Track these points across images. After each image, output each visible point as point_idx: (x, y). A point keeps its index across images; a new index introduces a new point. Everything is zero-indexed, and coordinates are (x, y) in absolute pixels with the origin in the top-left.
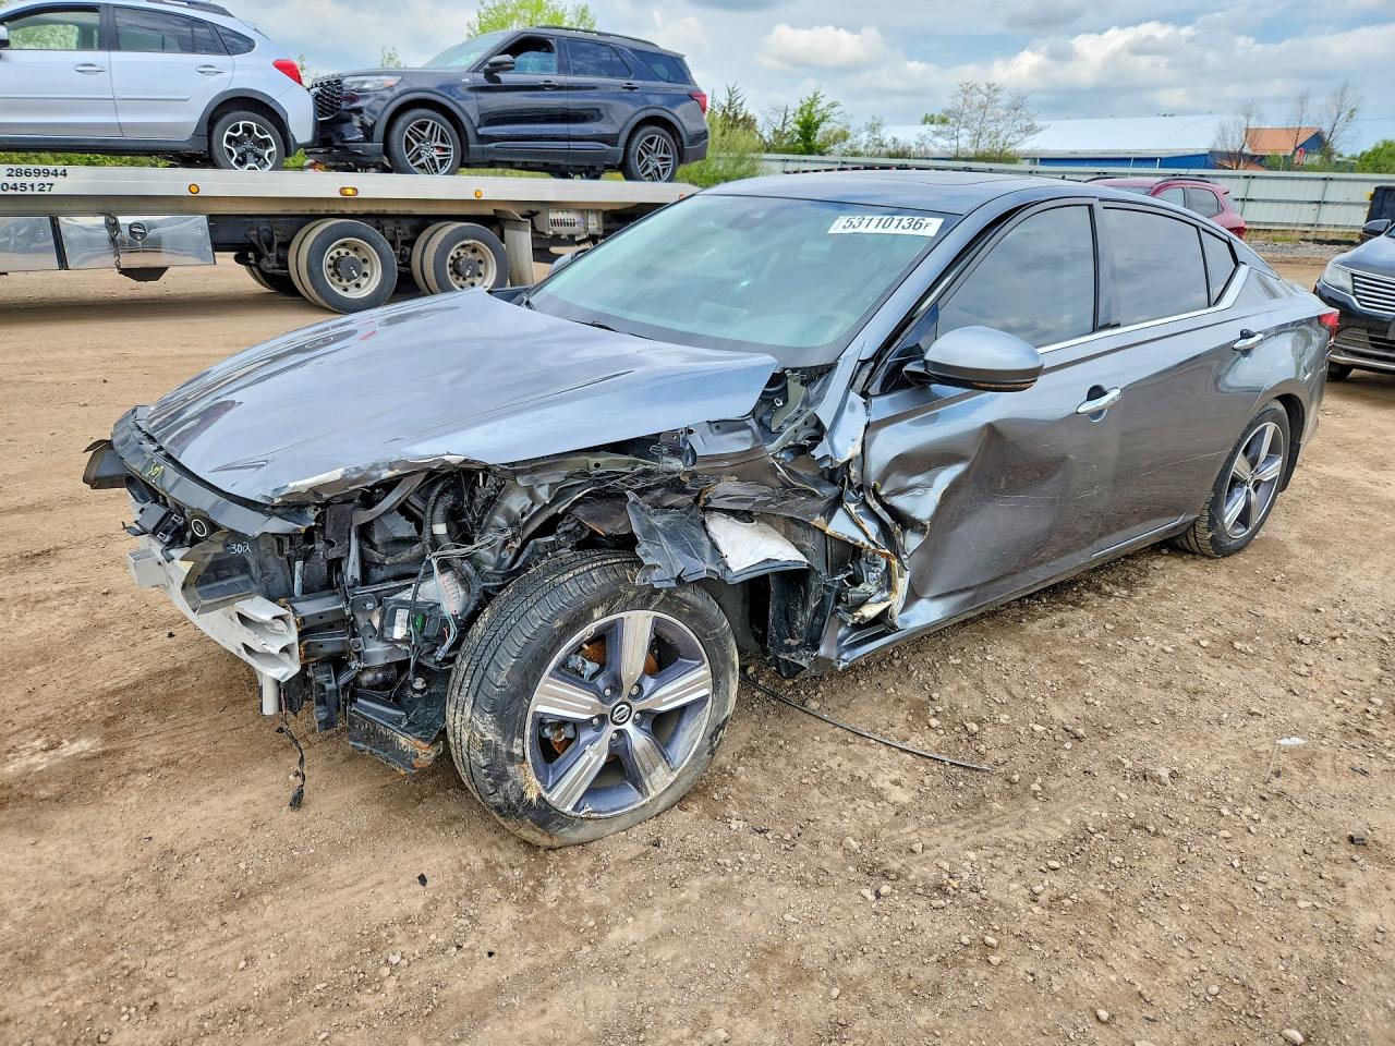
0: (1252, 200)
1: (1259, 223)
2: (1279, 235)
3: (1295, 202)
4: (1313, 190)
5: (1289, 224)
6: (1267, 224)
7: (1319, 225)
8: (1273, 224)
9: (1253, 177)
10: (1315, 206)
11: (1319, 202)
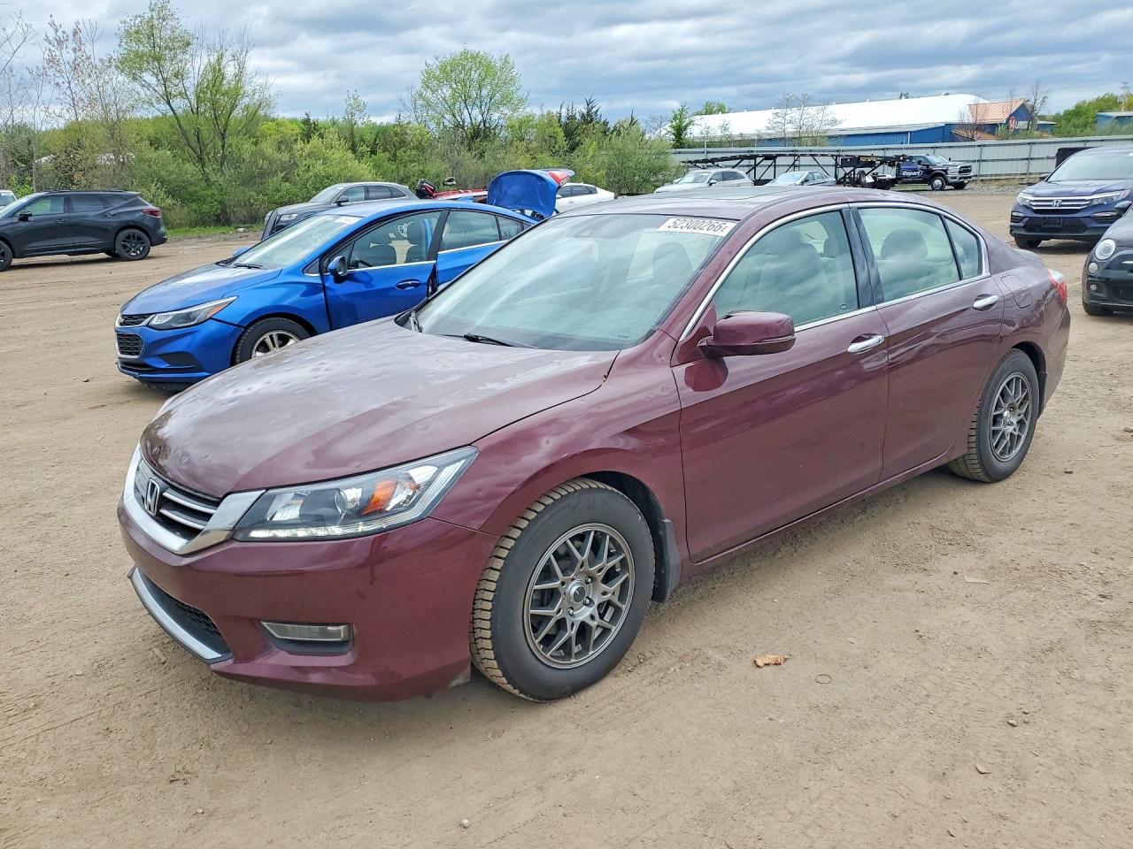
0: (984, 161)
1: (991, 175)
2: (1005, 182)
3: (1012, 160)
4: (1023, 152)
5: (1011, 175)
6: (996, 175)
7: (1030, 174)
8: (1000, 175)
9: (984, 146)
10: (1025, 162)
11: (1028, 159)
